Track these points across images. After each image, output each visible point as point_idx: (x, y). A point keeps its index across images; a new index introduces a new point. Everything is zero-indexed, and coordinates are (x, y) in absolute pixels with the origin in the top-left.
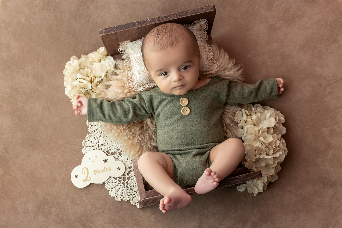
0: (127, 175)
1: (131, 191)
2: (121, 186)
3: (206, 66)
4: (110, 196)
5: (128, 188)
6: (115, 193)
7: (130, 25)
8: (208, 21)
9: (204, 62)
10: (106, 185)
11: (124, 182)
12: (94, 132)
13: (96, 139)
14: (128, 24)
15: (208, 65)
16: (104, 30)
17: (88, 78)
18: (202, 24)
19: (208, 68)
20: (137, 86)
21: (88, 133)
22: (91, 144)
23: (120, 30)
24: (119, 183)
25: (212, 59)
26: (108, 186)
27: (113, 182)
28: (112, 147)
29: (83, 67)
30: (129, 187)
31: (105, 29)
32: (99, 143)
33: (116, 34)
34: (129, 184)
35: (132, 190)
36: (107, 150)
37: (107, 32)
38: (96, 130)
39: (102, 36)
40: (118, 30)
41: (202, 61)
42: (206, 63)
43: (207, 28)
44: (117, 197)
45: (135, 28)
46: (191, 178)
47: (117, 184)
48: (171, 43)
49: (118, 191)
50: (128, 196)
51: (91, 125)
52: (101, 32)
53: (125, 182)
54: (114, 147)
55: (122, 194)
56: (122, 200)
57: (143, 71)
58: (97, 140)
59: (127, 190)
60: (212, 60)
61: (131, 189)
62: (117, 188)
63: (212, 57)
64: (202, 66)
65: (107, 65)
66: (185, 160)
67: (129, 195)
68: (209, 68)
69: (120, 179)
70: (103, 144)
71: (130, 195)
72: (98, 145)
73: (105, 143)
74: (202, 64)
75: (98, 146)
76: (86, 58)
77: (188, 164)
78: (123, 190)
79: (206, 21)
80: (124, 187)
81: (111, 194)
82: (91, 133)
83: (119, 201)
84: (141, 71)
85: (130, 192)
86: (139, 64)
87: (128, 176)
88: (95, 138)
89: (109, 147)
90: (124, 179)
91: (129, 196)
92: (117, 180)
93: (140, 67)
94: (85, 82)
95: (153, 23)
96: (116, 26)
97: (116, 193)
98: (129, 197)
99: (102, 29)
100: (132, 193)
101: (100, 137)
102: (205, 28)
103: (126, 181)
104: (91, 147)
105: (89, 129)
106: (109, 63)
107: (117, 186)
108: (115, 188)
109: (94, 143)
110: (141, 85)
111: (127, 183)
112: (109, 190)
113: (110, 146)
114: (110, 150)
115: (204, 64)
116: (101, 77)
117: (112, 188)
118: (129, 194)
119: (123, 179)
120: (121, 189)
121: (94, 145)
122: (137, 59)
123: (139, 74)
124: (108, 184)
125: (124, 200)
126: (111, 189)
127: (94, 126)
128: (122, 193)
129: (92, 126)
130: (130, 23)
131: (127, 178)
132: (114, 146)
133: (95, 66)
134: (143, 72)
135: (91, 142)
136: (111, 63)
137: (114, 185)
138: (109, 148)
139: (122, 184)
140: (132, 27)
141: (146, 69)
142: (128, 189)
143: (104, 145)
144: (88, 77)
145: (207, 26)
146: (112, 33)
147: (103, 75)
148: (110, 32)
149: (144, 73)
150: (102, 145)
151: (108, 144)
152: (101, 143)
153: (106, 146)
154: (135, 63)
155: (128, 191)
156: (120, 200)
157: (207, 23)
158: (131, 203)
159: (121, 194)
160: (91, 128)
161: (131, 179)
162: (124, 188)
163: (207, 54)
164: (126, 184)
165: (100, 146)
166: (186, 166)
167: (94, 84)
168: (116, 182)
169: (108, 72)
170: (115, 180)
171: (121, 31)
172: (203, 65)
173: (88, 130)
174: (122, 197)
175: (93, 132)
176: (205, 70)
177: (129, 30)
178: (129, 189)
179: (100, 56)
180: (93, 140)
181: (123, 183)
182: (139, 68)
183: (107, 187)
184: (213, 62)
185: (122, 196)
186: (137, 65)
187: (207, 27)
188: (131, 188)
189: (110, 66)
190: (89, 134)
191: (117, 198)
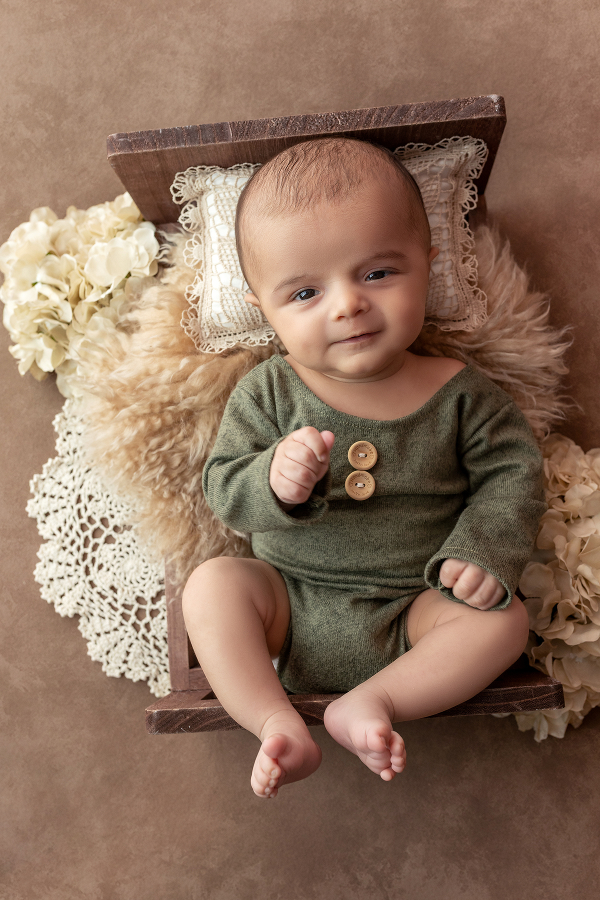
0: (149, 602)
1: (154, 652)
2: (126, 632)
3: (447, 303)
4: (90, 657)
5: (148, 641)
6: (106, 649)
7: (207, 132)
8: (488, 148)
9: (442, 289)
10: (82, 621)
11: (138, 622)
12: (71, 453)
13: (74, 478)
14: (203, 128)
15: (455, 298)
16: (122, 140)
17: (65, 287)
18: (467, 155)
19: (455, 309)
20: (208, 334)
21: (55, 454)
22: (57, 490)
23: (173, 144)
24: (124, 622)
25: (475, 279)
26: (89, 626)
27: (104, 618)
28: (119, 508)
29: (62, 247)
30: (152, 640)
31: (126, 136)
32: (82, 491)
33: (160, 155)
34: (153, 632)
35: (160, 651)
36: (101, 516)
37: (130, 145)
38: (78, 449)
39: (115, 159)
40: (166, 142)
41: (439, 283)
42: (451, 292)
43: (478, 171)
44: (108, 663)
45: (222, 145)
46: (326, 668)
47: (116, 624)
48: (333, 187)
49: (116, 645)
50: (143, 667)
51: (65, 432)
52: (111, 145)
53: (142, 624)
54: (123, 510)
55: (127, 659)
56: (123, 674)
57: (237, 295)
58: (78, 482)
59: (144, 648)
60: (471, 283)
61: (156, 647)
62: (113, 637)
63: (474, 273)
64: (435, 301)
65: (132, 251)
66: (322, 607)
67: (149, 663)
68: (457, 311)
69: (127, 612)
70: (93, 494)
71: (151, 666)
72: (79, 496)
73: (100, 494)
74: (436, 295)
75: (79, 500)
76: (80, 221)
77: (328, 623)
78: (130, 646)
79: (483, 149)
80: (137, 638)
81: (94, 651)
82: (63, 457)
83: (113, 678)
84: (230, 291)
85: (151, 656)
86: (228, 267)
87: (154, 607)
88: (72, 472)
89: (109, 506)
90: (140, 615)
91: (147, 666)
92: (118, 614)
93: (229, 276)
94: (55, 298)
95: (285, 134)
96: (164, 130)
97: (108, 652)
98: (147, 669)
99: (114, 135)
100: (157, 660)
101: (87, 471)
102: (473, 171)
103: (145, 621)
104: (56, 498)
105: (59, 441)
106: (137, 248)
107: (116, 629)
108: (108, 635)
109: (66, 488)
110: (222, 332)
111: (147, 626)
112: (90, 638)
113: (113, 504)
114: (112, 516)
115: (442, 294)
116: (108, 288)
117: (99, 635)
118: (148, 660)
119: (137, 614)
120: (127, 642)
121: (64, 493)
122: (226, 247)
123: (222, 301)
124: (89, 619)
125: (128, 675)
126: (95, 636)
127: (74, 435)
128: (128, 653)
129: (69, 433)
130: (211, 126)
131: (148, 613)
132: (126, 507)
133: (96, 252)
134: (234, 297)
135: (60, 483)
136: (142, 250)
137: (107, 625)
138: (110, 509)
139: (131, 629)
140: (215, 142)
141: (246, 287)
142: (148, 645)
143: (96, 497)
144: (68, 281)
145: (481, 164)
146: (146, 153)
147: (114, 282)
148: (139, 147)
149: (237, 303)
150: (90, 497)
151: (108, 496)
152: (88, 493)
153: (101, 504)
154: (216, 259)
155: (146, 650)
156: (116, 674)
157: (484, 157)
158: (149, 688)
159: (123, 657)
160: (65, 440)
161: (160, 616)
162: (135, 642)
163: (455, 262)
164: (143, 630)
165: (84, 500)
166: (320, 626)
167: (83, 307)
168: (112, 617)
169: (133, 274)
170: (113, 612)
171: (174, 150)
172: (441, 299)
173: (55, 444)
174: (124, 667)
175: (68, 453)
176: (442, 313)
177: (204, 148)
178: (151, 646)
179: (118, 220)
180: (66, 479)
181: (135, 625)
182: (226, 278)
183: (86, 629)
184: (475, 292)
185: (125, 662)
186: (221, 268)
187: (481, 168)
188: (157, 643)
189: (140, 257)
190: (57, 459)
191: (109, 667)
